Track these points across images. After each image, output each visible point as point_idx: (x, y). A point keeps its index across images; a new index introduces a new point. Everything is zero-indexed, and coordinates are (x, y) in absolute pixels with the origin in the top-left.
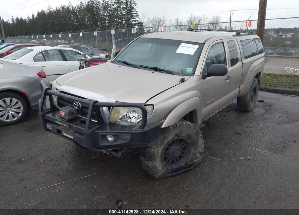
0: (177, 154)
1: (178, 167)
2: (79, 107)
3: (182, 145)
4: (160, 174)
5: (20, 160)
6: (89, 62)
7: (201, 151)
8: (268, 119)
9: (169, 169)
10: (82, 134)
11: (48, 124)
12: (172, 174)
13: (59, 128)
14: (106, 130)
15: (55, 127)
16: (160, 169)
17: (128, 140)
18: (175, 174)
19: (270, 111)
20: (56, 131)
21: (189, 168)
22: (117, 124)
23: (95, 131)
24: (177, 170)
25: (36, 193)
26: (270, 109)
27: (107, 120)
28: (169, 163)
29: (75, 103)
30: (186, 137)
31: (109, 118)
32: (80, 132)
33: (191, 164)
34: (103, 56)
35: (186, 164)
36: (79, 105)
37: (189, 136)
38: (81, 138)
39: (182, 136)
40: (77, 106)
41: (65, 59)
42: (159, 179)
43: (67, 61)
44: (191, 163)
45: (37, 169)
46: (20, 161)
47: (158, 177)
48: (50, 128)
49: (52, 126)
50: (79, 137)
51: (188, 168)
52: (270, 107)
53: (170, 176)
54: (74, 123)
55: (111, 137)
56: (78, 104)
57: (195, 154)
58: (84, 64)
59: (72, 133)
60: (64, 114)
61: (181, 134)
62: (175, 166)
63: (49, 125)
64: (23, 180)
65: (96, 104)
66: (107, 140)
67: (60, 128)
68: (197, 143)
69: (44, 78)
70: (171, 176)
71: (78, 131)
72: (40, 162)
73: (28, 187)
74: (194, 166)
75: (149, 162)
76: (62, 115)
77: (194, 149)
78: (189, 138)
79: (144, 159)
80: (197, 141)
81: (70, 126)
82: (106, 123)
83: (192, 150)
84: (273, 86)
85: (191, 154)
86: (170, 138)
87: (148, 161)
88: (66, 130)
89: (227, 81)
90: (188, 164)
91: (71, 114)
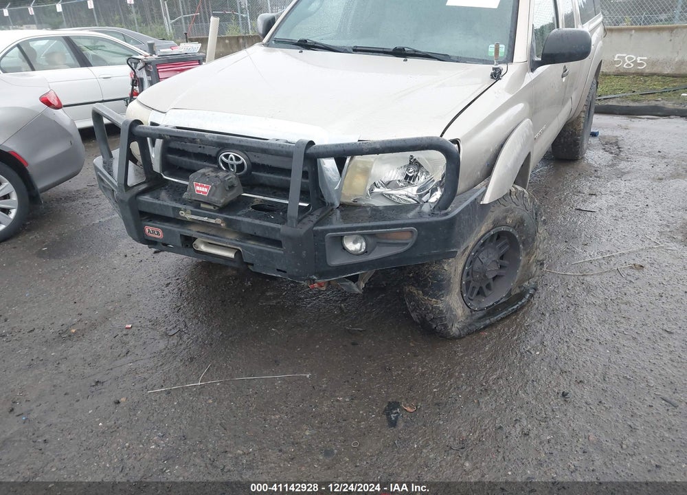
0: (492, 270)
1: (493, 304)
2: (240, 167)
3: (500, 248)
4: (458, 326)
5: (64, 333)
6: (157, 65)
7: (541, 259)
8: (628, 172)
9: (475, 311)
10: (277, 243)
11: (149, 223)
12: (488, 322)
13: (187, 231)
14: (332, 224)
15: (177, 230)
16: (459, 312)
17: (407, 244)
18: (493, 319)
19: (621, 154)
20: (178, 242)
21: (520, 303)
22: (360, 206)
23: (314, 228)
24: (492, 311)
25: (155, 415)
26: (621, 151)
27: (334, 196)
28: (471, 296)
29: (227, 156)
30: (514, 224)
31: (339, 191)
32: (267, 235)
33: (518, 294)
34: (194, 48)
35: (509, 294)
36: (240, 162)
37: (521, 222)
38: (269, 252)
39: (506, 225)
40: (232, 166)
41: (84, 62)
42: (460, 338)
43: (92, 66)
44: (518, 291)
45: (125, 351)
46: (64, 336)
47: (457, 333)
48: (157, 236)
49: (162, 229)
50: (261, 251)
51: (517, 303)
52: (617, 145)
53: (482, 327)
54: (239, 214)
55: (355, 242)
56: (237, 159)
57: (529, 268)
58: (144, 71)
59: (234, 242)
60: (206, 190)
61: (505, 218)
62: (487, 302)
63: (151, 228)
64: (99, 386)
65: (311, 150)
66: (344, 249)
67: (191, 231)
68: (534, 240)
69: (58, 108)
70: (484, 328)
71: (259, 233)
72: (125, 332)
73: (123, 399)
74: (528, 295)
75: (438, 298)
76: (200, 192)
77: (527, 254)
78: (518, 227)
79: (421, 292)
80: (537, 231)
81: (230, 223)
82: (333, 205)
83: (523, 258)
84: (599, 100)
85: (520, 268)
86: (483, 230)
87: (434, 296)
88: (214, 235)
89: (564, 79)
90: (513, 294)
91: (228, 189)
